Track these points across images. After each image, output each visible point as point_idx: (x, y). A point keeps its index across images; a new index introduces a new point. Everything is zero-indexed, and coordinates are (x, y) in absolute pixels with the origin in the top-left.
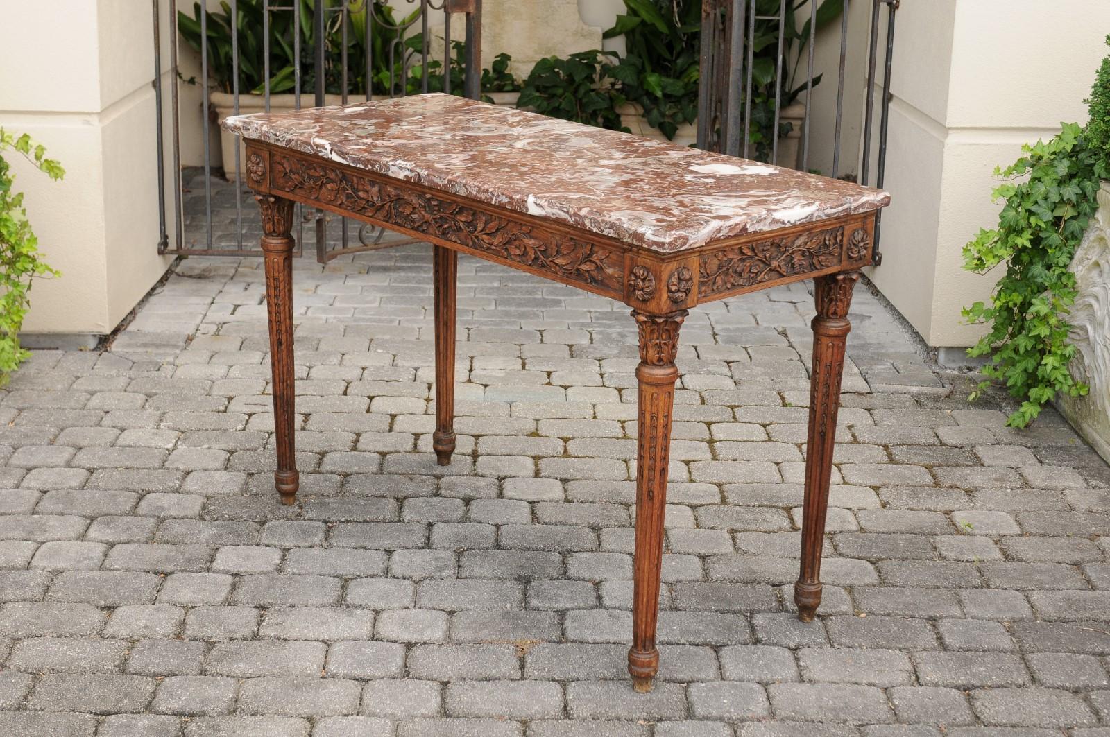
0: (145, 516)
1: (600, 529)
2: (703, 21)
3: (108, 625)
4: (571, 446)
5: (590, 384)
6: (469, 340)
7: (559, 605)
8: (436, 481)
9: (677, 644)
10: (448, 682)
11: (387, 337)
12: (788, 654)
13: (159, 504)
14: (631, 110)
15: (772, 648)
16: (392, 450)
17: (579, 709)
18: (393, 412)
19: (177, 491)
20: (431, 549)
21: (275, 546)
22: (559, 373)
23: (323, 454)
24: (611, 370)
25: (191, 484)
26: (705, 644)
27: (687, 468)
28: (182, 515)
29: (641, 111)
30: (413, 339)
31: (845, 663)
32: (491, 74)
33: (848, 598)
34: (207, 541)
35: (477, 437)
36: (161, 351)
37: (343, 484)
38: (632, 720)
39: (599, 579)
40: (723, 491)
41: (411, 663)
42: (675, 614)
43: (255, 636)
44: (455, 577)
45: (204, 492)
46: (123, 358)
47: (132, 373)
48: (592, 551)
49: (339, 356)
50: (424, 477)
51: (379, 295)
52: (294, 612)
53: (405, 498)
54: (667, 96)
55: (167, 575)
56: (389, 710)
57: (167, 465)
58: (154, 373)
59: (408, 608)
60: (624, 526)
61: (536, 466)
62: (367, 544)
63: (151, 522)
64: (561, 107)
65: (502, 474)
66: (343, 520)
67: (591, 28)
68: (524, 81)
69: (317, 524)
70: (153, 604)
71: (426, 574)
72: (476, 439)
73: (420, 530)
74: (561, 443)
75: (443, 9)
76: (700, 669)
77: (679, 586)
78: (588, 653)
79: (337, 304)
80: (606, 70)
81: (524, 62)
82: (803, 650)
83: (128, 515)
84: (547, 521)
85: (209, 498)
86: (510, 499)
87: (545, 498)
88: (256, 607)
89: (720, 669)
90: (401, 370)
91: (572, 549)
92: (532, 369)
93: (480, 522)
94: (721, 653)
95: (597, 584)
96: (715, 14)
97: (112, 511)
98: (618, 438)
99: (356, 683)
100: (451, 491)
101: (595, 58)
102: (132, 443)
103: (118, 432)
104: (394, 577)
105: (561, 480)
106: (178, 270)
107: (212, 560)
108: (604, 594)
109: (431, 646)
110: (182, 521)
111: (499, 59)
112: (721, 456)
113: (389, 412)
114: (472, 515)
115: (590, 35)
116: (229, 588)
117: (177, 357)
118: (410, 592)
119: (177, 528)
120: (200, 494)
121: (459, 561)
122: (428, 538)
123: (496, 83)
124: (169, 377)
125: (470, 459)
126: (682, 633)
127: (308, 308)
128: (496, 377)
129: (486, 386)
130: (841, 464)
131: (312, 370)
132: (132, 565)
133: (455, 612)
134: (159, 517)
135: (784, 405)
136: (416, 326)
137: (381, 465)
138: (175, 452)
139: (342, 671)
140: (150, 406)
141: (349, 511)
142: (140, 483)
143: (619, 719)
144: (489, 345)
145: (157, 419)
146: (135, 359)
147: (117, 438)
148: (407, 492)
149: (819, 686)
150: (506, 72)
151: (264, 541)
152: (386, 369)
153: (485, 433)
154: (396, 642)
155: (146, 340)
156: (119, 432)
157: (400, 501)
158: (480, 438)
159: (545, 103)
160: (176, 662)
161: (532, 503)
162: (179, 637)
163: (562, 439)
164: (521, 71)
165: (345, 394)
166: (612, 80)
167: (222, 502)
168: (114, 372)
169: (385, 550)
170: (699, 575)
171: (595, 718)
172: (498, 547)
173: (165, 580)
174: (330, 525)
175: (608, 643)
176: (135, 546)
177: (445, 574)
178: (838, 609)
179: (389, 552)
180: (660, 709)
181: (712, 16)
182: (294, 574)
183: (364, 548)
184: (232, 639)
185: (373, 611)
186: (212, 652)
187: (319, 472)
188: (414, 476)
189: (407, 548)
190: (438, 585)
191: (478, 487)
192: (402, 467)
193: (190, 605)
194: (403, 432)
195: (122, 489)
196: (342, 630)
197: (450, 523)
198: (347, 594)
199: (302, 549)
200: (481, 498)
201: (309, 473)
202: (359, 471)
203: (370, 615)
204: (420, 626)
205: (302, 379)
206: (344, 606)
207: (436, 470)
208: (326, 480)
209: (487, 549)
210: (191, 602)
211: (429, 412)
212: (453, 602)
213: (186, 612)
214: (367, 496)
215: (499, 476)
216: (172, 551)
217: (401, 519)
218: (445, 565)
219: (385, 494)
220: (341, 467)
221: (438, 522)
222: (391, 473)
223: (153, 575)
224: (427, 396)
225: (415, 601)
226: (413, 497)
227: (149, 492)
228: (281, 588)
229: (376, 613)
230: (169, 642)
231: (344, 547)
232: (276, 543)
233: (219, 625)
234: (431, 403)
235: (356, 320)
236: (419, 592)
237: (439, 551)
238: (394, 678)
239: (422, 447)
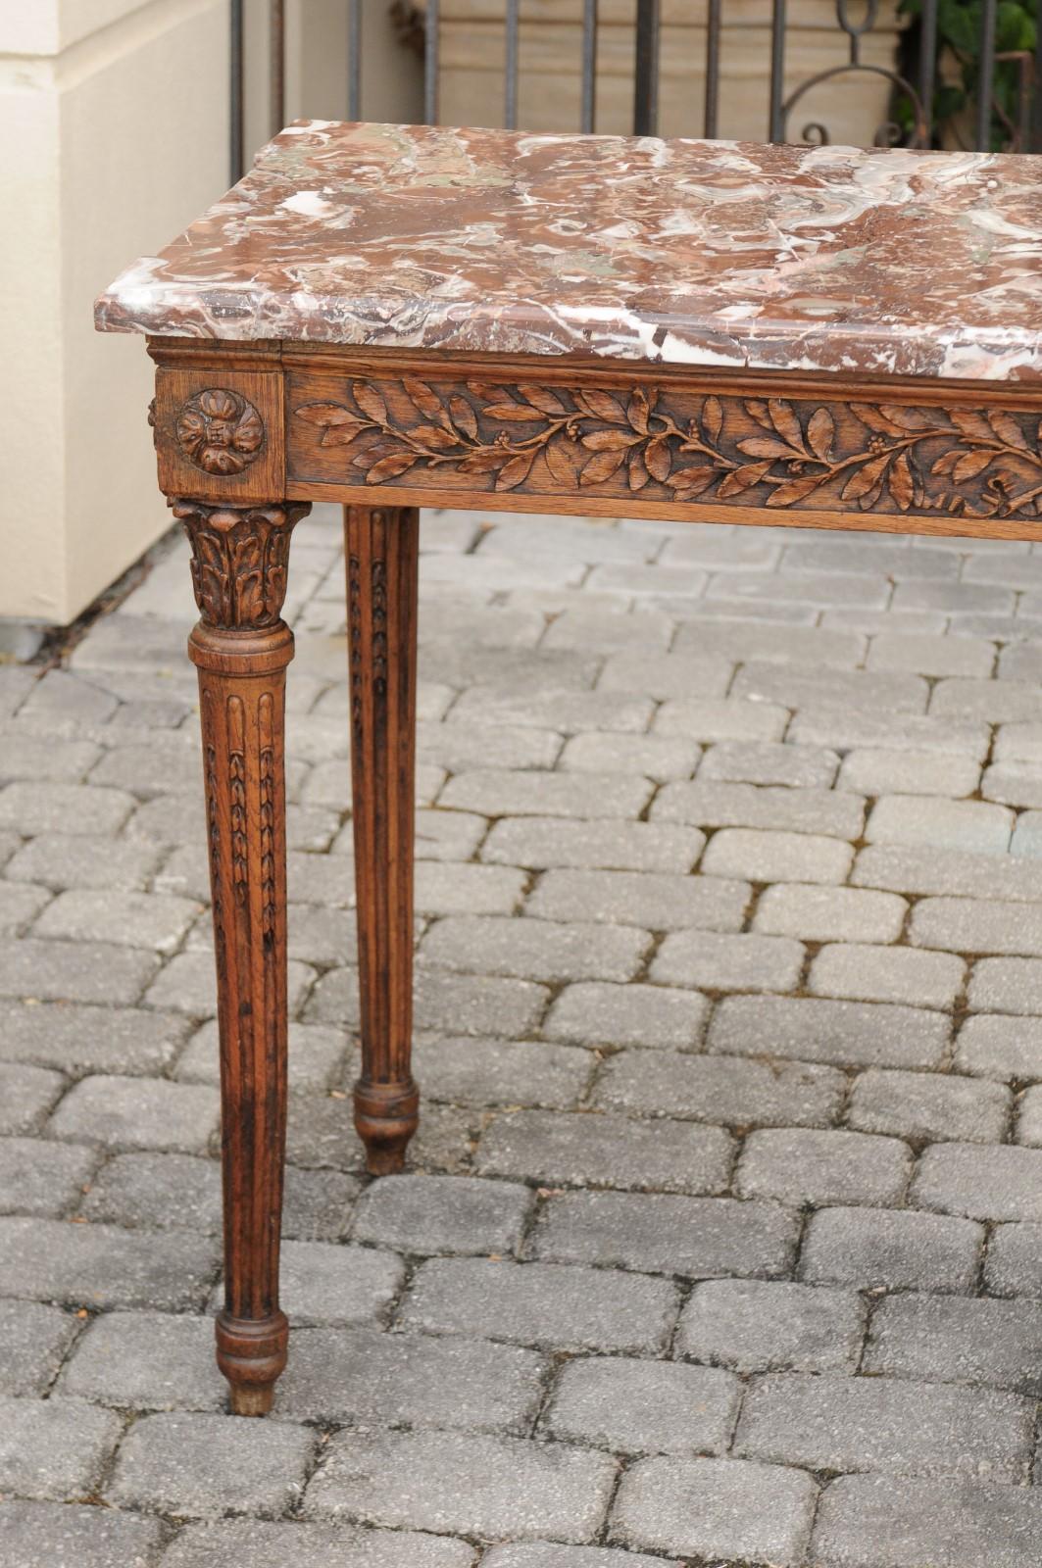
0: (69, 1140)
6: (995, 676)
8: (842, 1082)
11: (780, 659)
13: (109, 1107)
16: (741, 984)
18: (761, 876)
19: (164, 1073)
20: (800, 1280)
21: (388, 1248)
23: (557, 987)
25: (202, 1055)
28: (163, 1142)
30: (848, 667)
35: (971, 958)
37: (595, 1076)
43: (293, 1511)
44: (851, 1368)
46: (98, 688)
47: (111, 734)
49: (647, 707)
50: (813, 1070)
52: (405, 1445)
53: (754, 1127)
55: (95, 1312)
57: (152, 996)
58: (164, 736)
59: (710, 1455)
62: (632, 1258)
63: (83, 1156)
65: (1023, 1072)
66: (578, 1180)
69: (509, 1188)
70: (46, 1397)
71: (776, 1355)
72: (971, 965)
73: (777, 1221)
79: (667, 562)
83: (26, 1134)
88: (308, 1423)
90: (803, 754)
93: (944, 1212)
100: (879, 1112)
102: (72, 931)
103: (42, 895)
104: (687, 1359)
110: (161, 1159)
113: (750, 876)
114: (924, 1189)
118: (724, 1405)
119: (144, 1179)
121: (868, 1322)
122: (797, 1249)
125: (942, 1022)
127: (591, 568)
129: (1019, 810)
131: (571, 745)
133: (835, 1474)
134: (103, 1145)
136: (861, 630)
137: (706, 1027)
138: (178, 961)
140: (140, 827)
141: (599, 1157)
142: (73, 1043)
145: (150, 864)
146: (126, 693)
147: (38, 914)
148: (762, 1111)
151: (363, 1230)
152: (762, 750)
153: (995, 949)
154: (662, 1553)
156: (47, 896)
157: (740, 1134)
158: (981, 963)
162: (94, 1500)
165: (644, 817)
168: (66, 728)
169: (677, 1278)
172: (981, 1287)
173: (85, 1329)
174: (544, 1192)
176: (26, 1224)
177: (824, 1359)
179: (686, 1284)
182: (424, 1332)
183: (621, 1267)
184: (230, 1514)
185: (617, 1454)
186: (172, 1547)
187: (539, 1039)
188: (788, 1065)
189: (735, 1276)
190: (801, 1390)
191: (954, 1108)
192: (759, 1036)
193: (139, 1406)
194: (779, 935)
195: (22, 1062)
196: (524, 1508)
197: (861, 1210)
198: (553, 1403)
199: (457, 1262)
200: (957, 1140)
201: (512, 1039)
202: (644, 1042)
203: (604, 1470)
204: (735, 1511)
205: (540, 769)
206: (541, 1437)
207: (847, 1051)
208: (553, 1064)
209: (949, 1292)
210: (142, 1398)
211: (857, 880)
212: (834, 1447)
213: (125, 1428)
214: (654, 1117)
215: (1015, 1079)
216: (119, 1245)
217: (734, 1188)
218: (829, 1332)
219: (701, 1114)
220: (598, 1027)
221: (830, 1204)
222: (726, 1053)
223: (58, 1313)
224: (854, 831)
225: (733, 1436)
226: (773, 1126)
227: (91, 1072)
228: (382, 1373)
229: (623, 1464)
230: (65, 1511)
231: (569, 1263)
232: (394, 1239)
233: (203, 1470)
234: (866, 852)
235: (709, 608)
236: (748, 1409)
237: (819, 1290)
239: (823, 978)
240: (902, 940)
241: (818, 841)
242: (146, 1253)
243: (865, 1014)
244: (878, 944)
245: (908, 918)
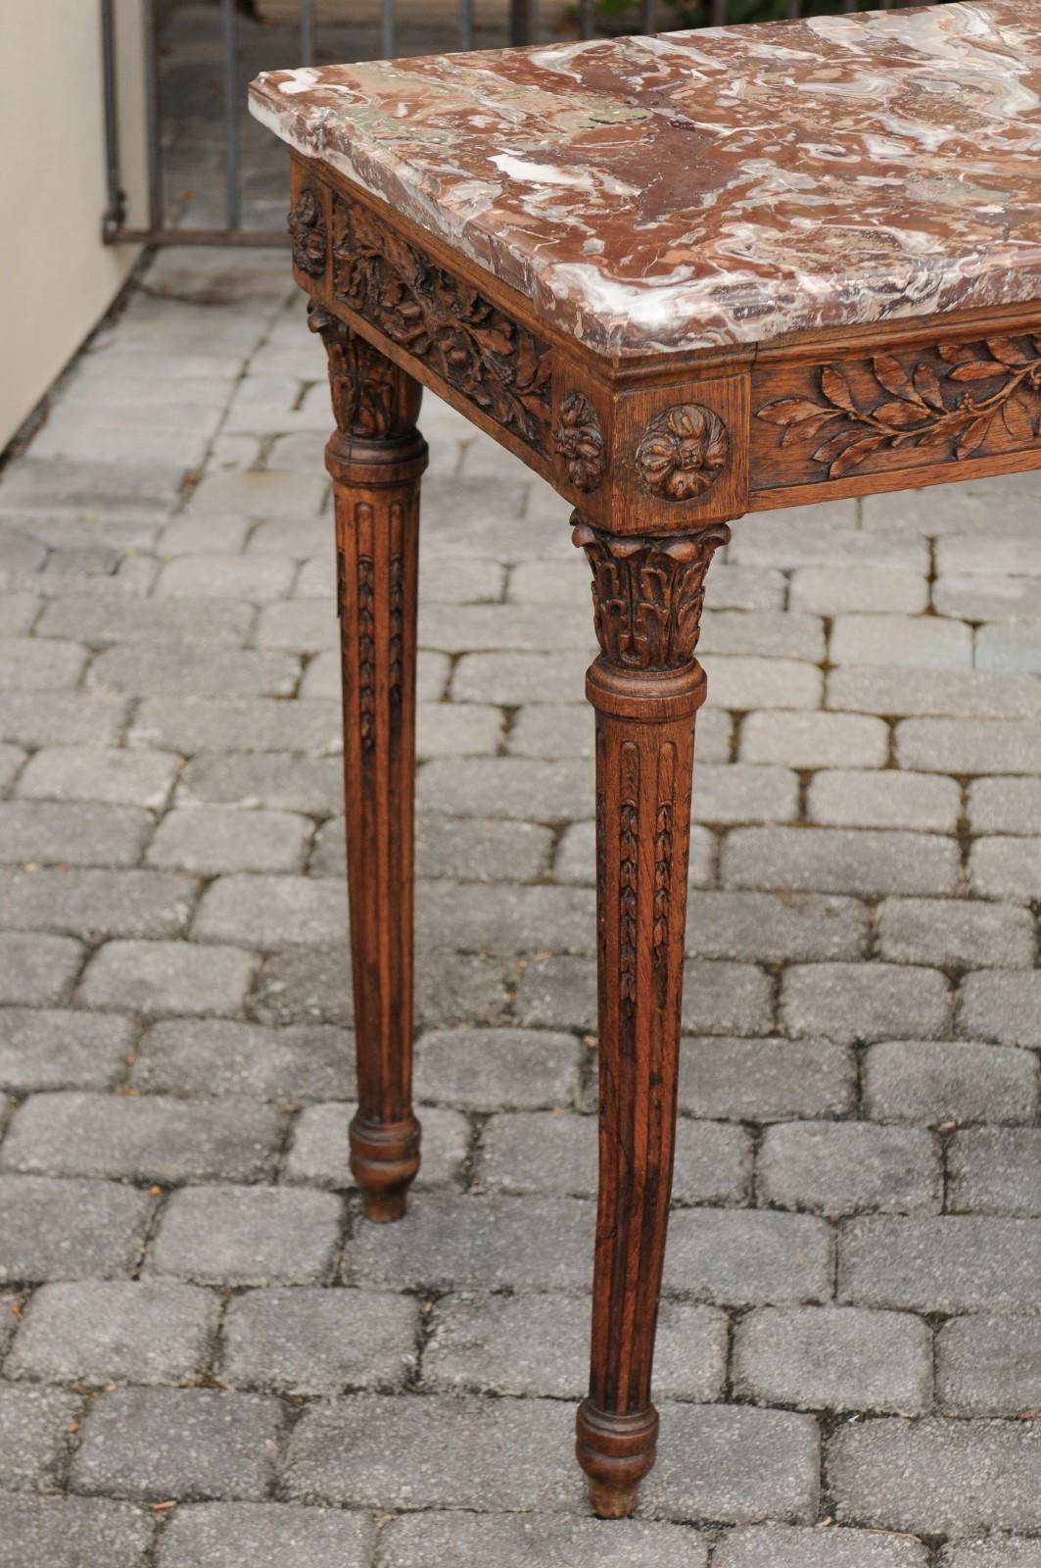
0: (103, 1010)
3: (18, 1343)
8: (864, 913)
10: (945, 1539)
13: (136, 974)
16: (742, 816)
18: (738, 704)
19: (182, 935)
20: (867, 1119)
21: (449, 1105)
23: (559, 830)
25: (219, 915)
28: (199, 1006)
34: (270, 1087)
35: (964, 779)
36: (119, 516)
41: (838, 1477)
43: (412, 1383)
44: (937, 1207)
45: (254, 938)
46: (22, 536)
47: (49, 582)
50: (835, 902)
52: (512, 1310)
53: (788, 963)
55: (168, 1188)
57: (153, 855)
58: (103, 583)
59: (814, 1303)
63: (119, 1028)
69: (557, 1039)
70: (136, 1278)
71: (860, 1197)
72: (964, 786)
73: (832, 1059)
83: (57, 1005)
85: (265, 955)
88: (408, 1292)
90: (749, 576)
93: (994, 1042)
97: (16, 994)
99: (693, 1535)
100: (909, 943)
102: (57, 791)
103: (17, 755)
104: (772, 1206)
106: (150, 278)
107: (284, 1146)
109: (890, 1423)
110: (200, 1025)
113: (727, 705)
114: (970, 1018)
116: (333, 1233)
117: (160, 534)
118: (820, 1250)
119: (188, 1047)
120: (244, 946)
121: (944, 1159)
122: (857, 1086)
124: (143, 590)
125: (950, 846)
128: (1000, 600)
131: (515, 575)
132: (74, 1162)
133: (945, 1317)
134: (138, 1013)
137: (716, 862)
138: (172, 818)
140: (100, 679)
142: (85, 910)
144: (974, 503)
145: (120, 719)
146: (53, 538)
147: (18, 775)
148: (794, 946)
153: (985, 770)
154: (791, 1407)
155: (80, 484)
156: (23, 756)
157: (775, 972)
158: (975, 785)
160: (205, 1460)
162: (208, 1382)
167: (302, 969)
169: (744, 1122)
173: (162, 1205)
174: (591, 1041)
176: (78, 1099)
177: (909, 1199)
179: (755, 1129)
182: (504, 1191)
184: (350, 1390)
185: (725, 1308)
186: (298, 1428)
187: (552, 882)
188: (808, 898)
189: (802, 1118)
190: (893, 1232)
191: (982, 933)
192: (771, 870)
193: (234, 1283)
194: (767, 765)
195: (37, 930)
197: (912, 1044)
199: (522, 1118)
200: (991, 968)
201: (525, 884)
203: (717, 1325)
204: (856, 1360)
205: (488, 602)
207: (863, 880)
208: (573, 907)
209: (1018, 1124)
210: (236, 1274)
211: (834, 702)
212: (939, 1289)
213: (224, 1305)
216: (178, 1117)
217: (781, 1027)
218: (909, 1171)
219: (732, 953)
221: (880, 1039)
222: (741, 888)
223: (132, 1190)
224: (818, 653)
225: (836, 1284)
226: (807, 962)
227: (109, 938)
228: (472, 1236)
229: (732, 1317)
230: (184, 1396)
232: (453, 1097)
233: (314, 1346)
234: (834, 675)
236: (845, 1254)
237: (891, 1129)
238: (794, 1522)
239: (822, 806)
240: (891, 764)
241: (786, 665)
242: (207, 1124)
243: (873, 842)
244: (868, 769)
245: (892, 741)
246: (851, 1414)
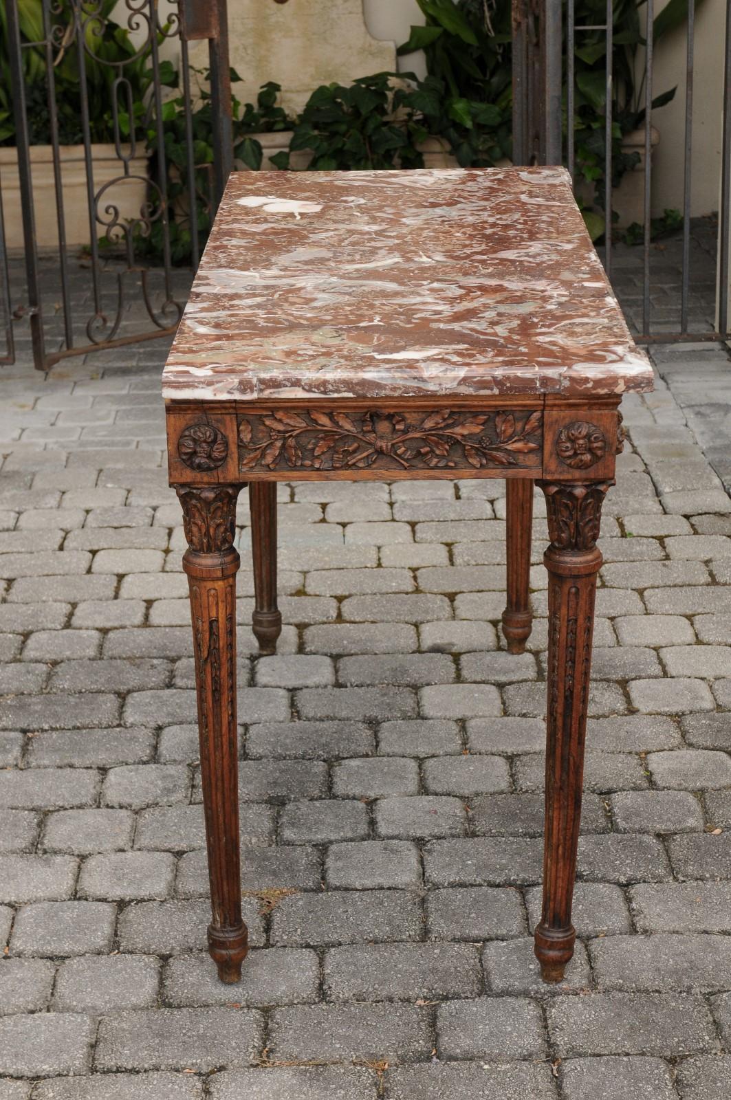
1: (379, 723)
2: (514, 33)
4: (347, 607)
5: (375, 519)
7: (320, 837)
8: (170, 666)
9: (472, 885)
10: (170, 956)
11: (120, 466)
12: (617, 893)
14: (436, 147)
15: (596, 885)
16: (116, 624)
17: (340, 988)
18: (121, 571)
20: (158, 763)
22: (337, 505)
23: (27, 635)
24: (404, 498)
26: (508, 884)
27: (494, 631)
29: (448, 147)
30: (153, 467)
31: (692, 903)
32: (256, 110)
33: (698, 809)
37: (49, 676)
38: (408, 1000)
39: (372, 795)
40: (541, 662)
41: (123, 931)
42: (470, 843)
44: (187, 801)
48: (367, 756)
49: (58, 495)
50: (155, 662)
51: (115, 407)
53: (129, 692)
54: (479, 127)
56: (89, 1001)
59: (123, 851)
60: (410, 718)
61: (300, 636)
62: (76, 762)
64: (346, 148)
66: (46, 727)
67: (380, 43)
68: (299, 116)
69: (12, 734)
71: (150, 800)
73: (145, 736)
74: (334, 603)
75: (178, 37)
76: (500, 922)
77: (476, 802)
78: (354, 904)
79: (60, 424)
80: (401, 97)
81: (298, 91)
82: (637, 886)
84: (310, 715)
86: (265, 686)
87: (310, 682)
89: (527, 919)
90: (136, 511)
91: (341, 755)
92: (303, 501)
94: (529, 897)
95: (371, 803)
96: (528, 24)
98: (407, 593)
99: (49, 963)
100: (188, 679)
101: (385, 83)
104: (108, 806)
105: (331, 656)
108: (379, 818)
109: (150, 904)
111: (265, 89)
112: (540, 611)
113: (116, 572)
115: (380, 52)
118: (127, 827)
121: (193, 779)
122: (156, 748)
123: (263, 120)
126: (479, 869)
130: (694, 615)
131: (22, 517)
133: (184, 852)
135: (624, 535)
136: (158, 449)
137: (101, 647)
139: (30, 947)
141: (55, 715)
143: (391, 1000)
148: (132, 684)
149: (656, 938)
150: (276, 106)
152: (116, 511)
154: (104, 900)
157: (122, 696)
159: (325, 144)
161: (293, 691)
163: (336, 597)
164: (294, 103)
165: (61, 548)
166: (408, 110)
169: (99, 768)
170: (504, 784)
171: (360, 998)
172: (245, 756)
174: (30, 735)
175: (382, 888)
177: (173, 798)
178: (683, 826)
179: (103, 770)
180: (445, 982)
181: (524, 27)
183: (71, 766)
185: (78, 856)
187: (20, 661)
188: (143, 660)
189: (127, 764)
190: (164, 815)
192: (127, 648)
194: (132, 599)
196: (35, 887)
197: (184, 726)
198: (44, 835)
201: (7, 663)
202: (72, 657)
203: (72, 864)
204: (137, 876)
205: (8, 530)
206: (40, 852)
207: (170, 651)
208: (28, 672)
211: (168, 568)
212: (182, 840)
214: (80, 692)
215: (252, 656)
217: (122, 722)
218: (175, 786)
219: (103, 689)
220: (49, 652)
221: (169, 725)
222: (112, 658)
224: (164, 545)
225: (133, 840)
226: (139, 691)
229: (81, 860)
231: (45, 767)
234: (170, 555)
235: (82, 444)
236: (139, 826)
237: (168, 766)
238: (99, 953)
239: (155, 618)
241: (147, 551)
243: (178, 632)
244: (180, 598)
246: (133, 901)
